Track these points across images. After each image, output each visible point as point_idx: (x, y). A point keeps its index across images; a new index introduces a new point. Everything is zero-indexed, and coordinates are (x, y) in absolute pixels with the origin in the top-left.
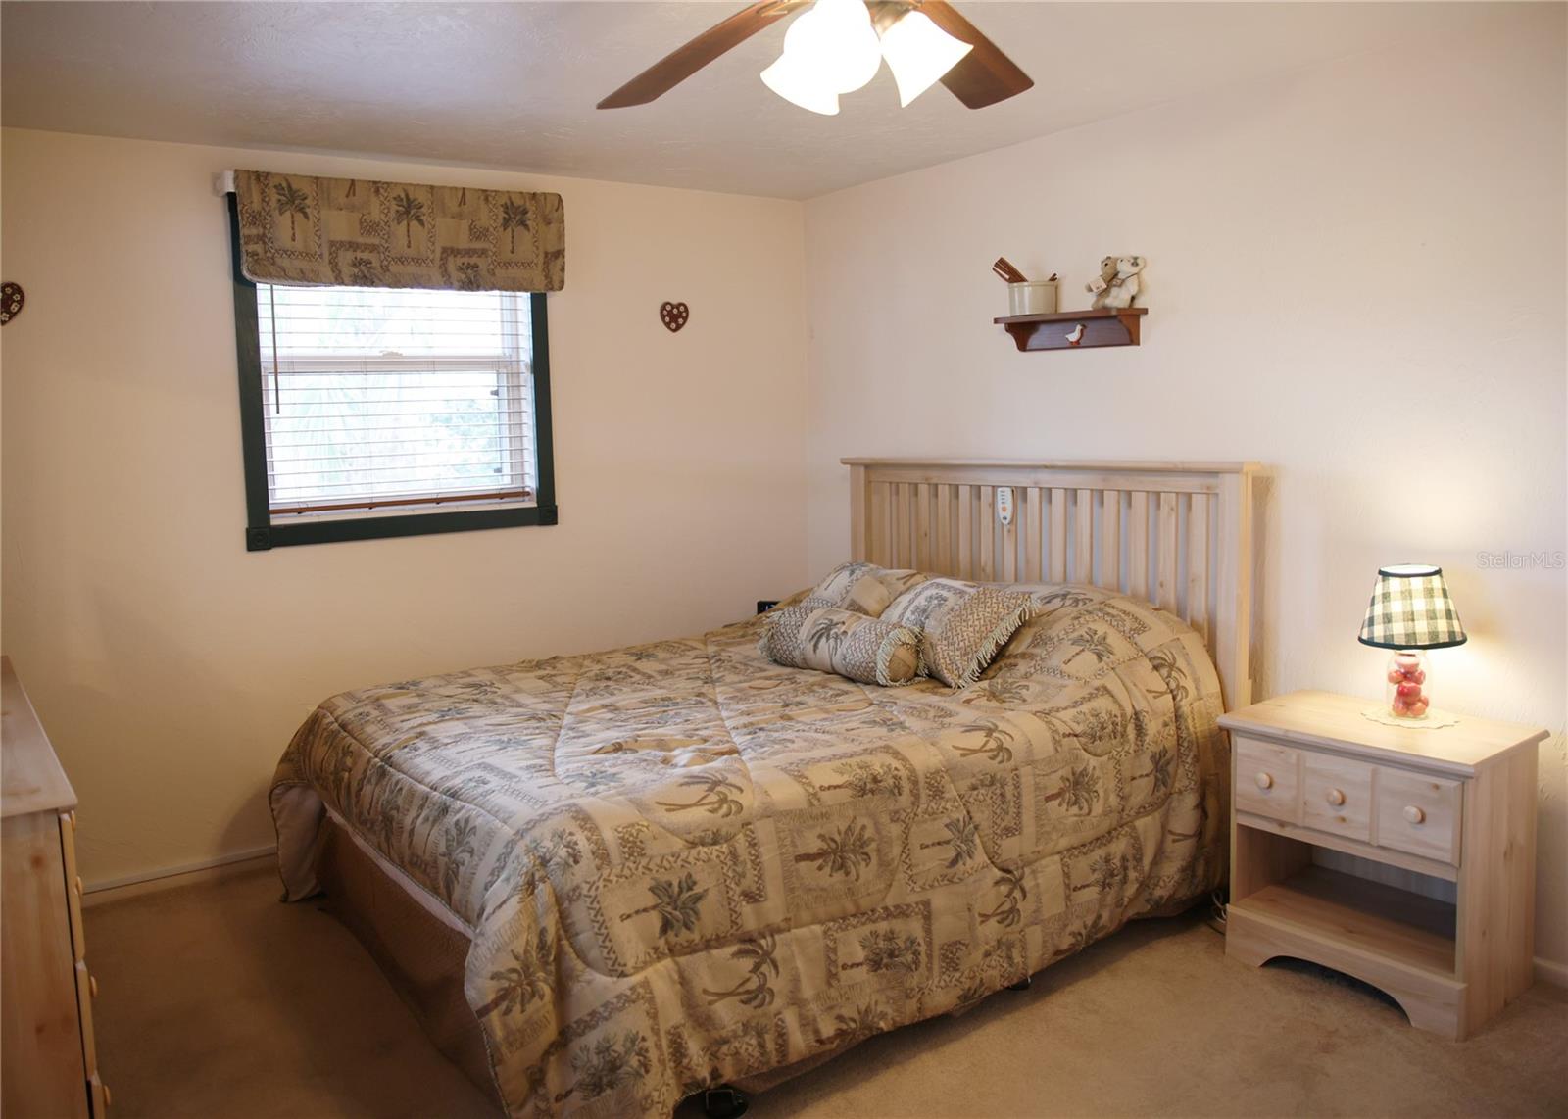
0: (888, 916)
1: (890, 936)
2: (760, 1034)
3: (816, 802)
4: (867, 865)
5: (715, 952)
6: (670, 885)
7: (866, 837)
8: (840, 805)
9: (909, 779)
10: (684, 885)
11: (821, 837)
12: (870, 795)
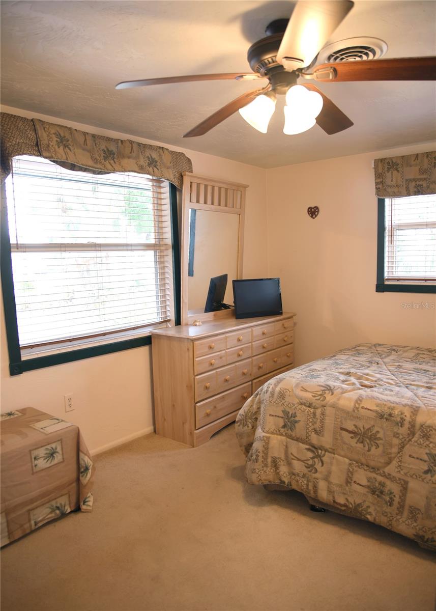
0: (384, 476)
1: (382, 484)
2: (308, 481)
3: (356, 411)
4: (376, 448)
5: (301, 444)
6: (289, 413)
7: (378, 436)
8: (368, 417)
9: (410, 422)
10: (293, 415)
11: (355, 425)
12: (385, 420)
